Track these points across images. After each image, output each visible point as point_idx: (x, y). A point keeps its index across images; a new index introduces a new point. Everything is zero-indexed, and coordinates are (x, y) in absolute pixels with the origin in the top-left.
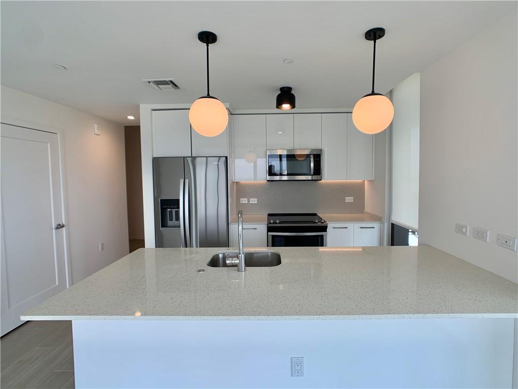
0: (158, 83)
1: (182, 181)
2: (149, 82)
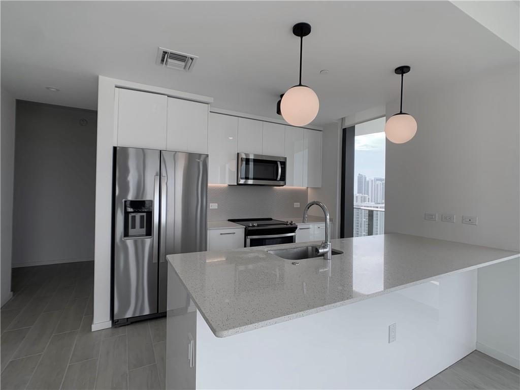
0: (174, 56)
1: (158, 178)
2: (166, 53)
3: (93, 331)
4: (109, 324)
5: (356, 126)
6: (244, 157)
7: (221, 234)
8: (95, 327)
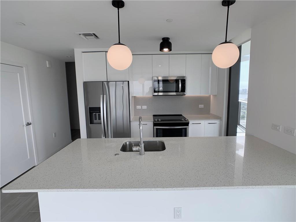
0: (86, 35)
1: (102, 96)
2: (80, 34)
5: (242, 45)
6: (156, 79)
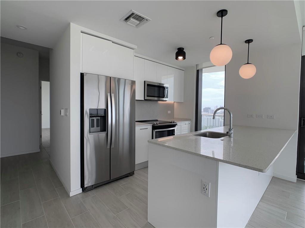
1: (109, 95)
3: (70, 196)
4: (80, 190)
5: (203, 69)
7: (141, 129)
8: (72, 194)
